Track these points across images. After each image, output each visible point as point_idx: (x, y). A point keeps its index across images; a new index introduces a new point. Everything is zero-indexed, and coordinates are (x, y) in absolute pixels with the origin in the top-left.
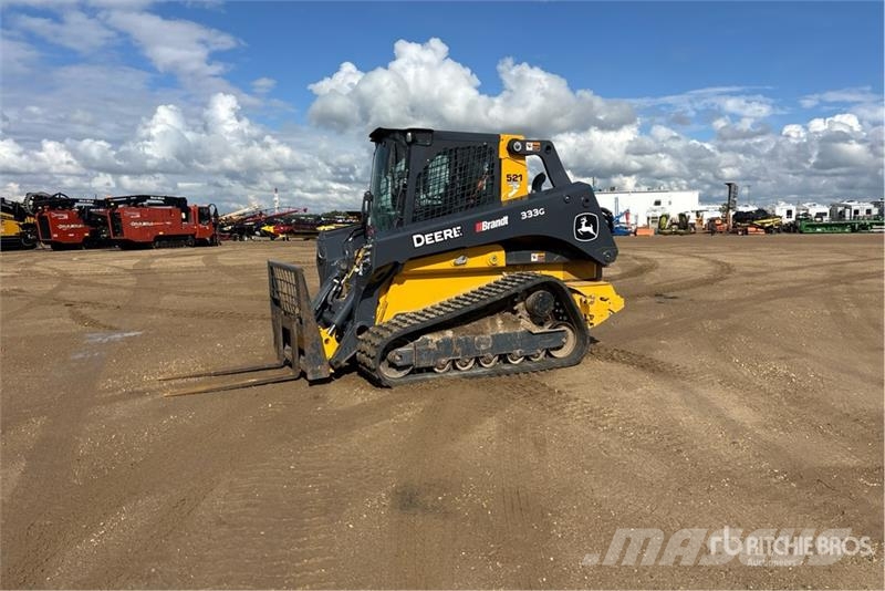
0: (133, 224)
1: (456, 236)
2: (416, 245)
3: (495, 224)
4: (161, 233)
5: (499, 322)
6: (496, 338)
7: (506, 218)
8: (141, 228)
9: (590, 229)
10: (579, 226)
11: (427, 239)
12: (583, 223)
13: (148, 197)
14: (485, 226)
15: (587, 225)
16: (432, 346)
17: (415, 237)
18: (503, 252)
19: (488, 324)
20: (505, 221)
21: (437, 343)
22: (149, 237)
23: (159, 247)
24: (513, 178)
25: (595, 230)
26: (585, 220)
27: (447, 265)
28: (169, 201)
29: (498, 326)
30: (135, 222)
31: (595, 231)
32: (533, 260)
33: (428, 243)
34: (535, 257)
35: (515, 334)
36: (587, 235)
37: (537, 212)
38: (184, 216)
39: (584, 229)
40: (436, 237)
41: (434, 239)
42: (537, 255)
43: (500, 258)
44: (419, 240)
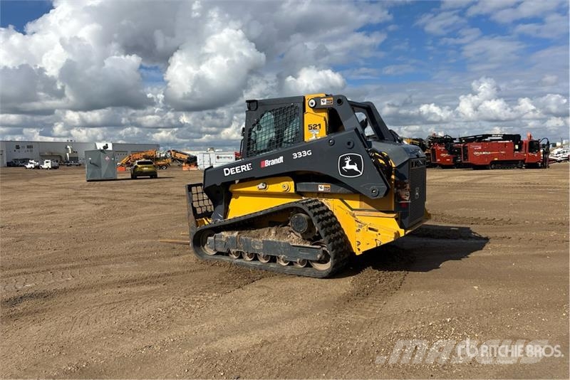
0: (476, 153)
1: (249, 169)
2: (226, 175)
3: (274, 162)
4: (496, 159)
5: (273, 232)
6: (266, 243)
7: (281, 158)
8: (481, 155)
9: (355, 167)
10: (343, 164)
11: (231, 171)
12: (348, 162)
13: (491, 136)
14: (267, 163)
15: (350, 163)
16: (224, 239)
17: (225, 170)
18: (292, 183)
19: (266, 233)
20: (281, 160)
21: (227, 238)
22: (487, 162)
23: (495, 168)
24: (312, 128)
25: (359, 168)
26: (348, 160)
28: (505, 137)
29: (271, 235)
30: (477, 152)
32: (320, 190)
33: (232, 173)
34: (322, 188)
35: (280, 243)
36: (352, 172)
37: (305, 153)
38: (517, 147)
39: (348, 167)
40: (237, 170)
42: (323, 186)
43: (290, 185)
44: (227, 172)
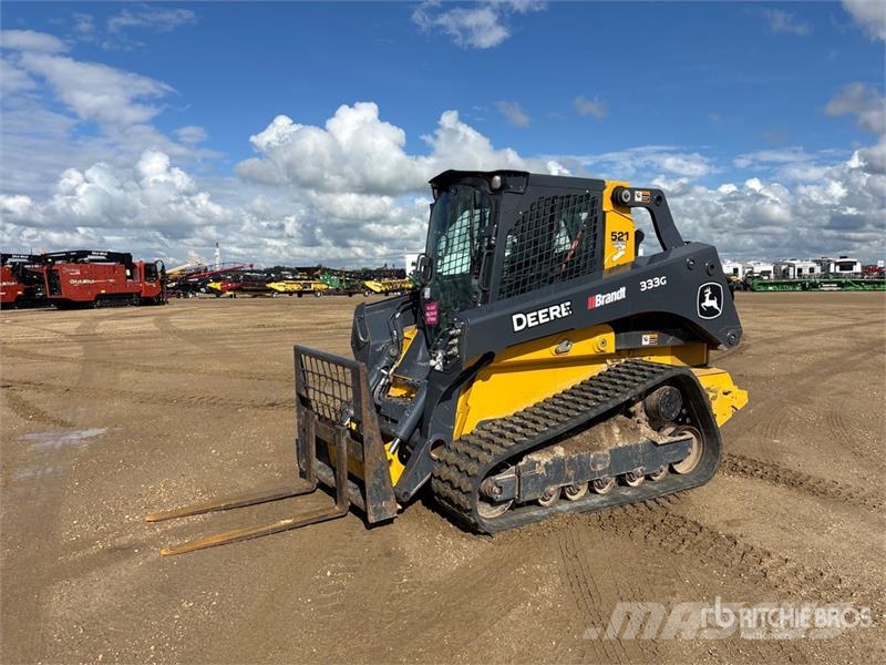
0: (73, 282)
1: (564, 314)
2: (517, 328)
3: (610, 297)
4: (103, 292)
5: (616, 430)
6: (616, 452)
7: (623, 290)
8: (81, 286)
9: (714, 303)
10: (703, 299)
11: (529, 320)
12: (707, 296)
13: (90, 253)
14: (600, 300)
15: (711, 298)
16: (540, 470)
17: (515, 318)
18: (612, 335)
19: (603, 434)
20: (621, 294)
21: (546, 465)
22: (90, 296)
23: (101, 307)
24: (618, 237)
25: (719, 304)
26: (709, 292)
27: (547, 353)
28: (111, 256)
29: (614, 436)
30: (74, 279)
31: (719, 306)
32: (644, 343)
33: (530, 325)
34: (647, 339)
35: (637, 446)
36: (711, 311)
37: (659, 281)
38: (128, 273)
39: (709, 303)
40: (541, 317)
41: (538, 319)
42: (648, 337)
43: (608, 341)
44: (520, 322)
